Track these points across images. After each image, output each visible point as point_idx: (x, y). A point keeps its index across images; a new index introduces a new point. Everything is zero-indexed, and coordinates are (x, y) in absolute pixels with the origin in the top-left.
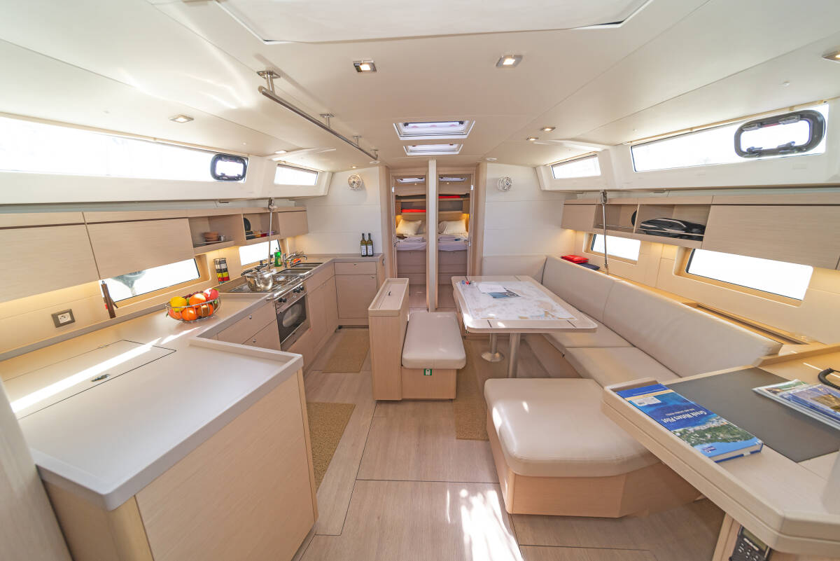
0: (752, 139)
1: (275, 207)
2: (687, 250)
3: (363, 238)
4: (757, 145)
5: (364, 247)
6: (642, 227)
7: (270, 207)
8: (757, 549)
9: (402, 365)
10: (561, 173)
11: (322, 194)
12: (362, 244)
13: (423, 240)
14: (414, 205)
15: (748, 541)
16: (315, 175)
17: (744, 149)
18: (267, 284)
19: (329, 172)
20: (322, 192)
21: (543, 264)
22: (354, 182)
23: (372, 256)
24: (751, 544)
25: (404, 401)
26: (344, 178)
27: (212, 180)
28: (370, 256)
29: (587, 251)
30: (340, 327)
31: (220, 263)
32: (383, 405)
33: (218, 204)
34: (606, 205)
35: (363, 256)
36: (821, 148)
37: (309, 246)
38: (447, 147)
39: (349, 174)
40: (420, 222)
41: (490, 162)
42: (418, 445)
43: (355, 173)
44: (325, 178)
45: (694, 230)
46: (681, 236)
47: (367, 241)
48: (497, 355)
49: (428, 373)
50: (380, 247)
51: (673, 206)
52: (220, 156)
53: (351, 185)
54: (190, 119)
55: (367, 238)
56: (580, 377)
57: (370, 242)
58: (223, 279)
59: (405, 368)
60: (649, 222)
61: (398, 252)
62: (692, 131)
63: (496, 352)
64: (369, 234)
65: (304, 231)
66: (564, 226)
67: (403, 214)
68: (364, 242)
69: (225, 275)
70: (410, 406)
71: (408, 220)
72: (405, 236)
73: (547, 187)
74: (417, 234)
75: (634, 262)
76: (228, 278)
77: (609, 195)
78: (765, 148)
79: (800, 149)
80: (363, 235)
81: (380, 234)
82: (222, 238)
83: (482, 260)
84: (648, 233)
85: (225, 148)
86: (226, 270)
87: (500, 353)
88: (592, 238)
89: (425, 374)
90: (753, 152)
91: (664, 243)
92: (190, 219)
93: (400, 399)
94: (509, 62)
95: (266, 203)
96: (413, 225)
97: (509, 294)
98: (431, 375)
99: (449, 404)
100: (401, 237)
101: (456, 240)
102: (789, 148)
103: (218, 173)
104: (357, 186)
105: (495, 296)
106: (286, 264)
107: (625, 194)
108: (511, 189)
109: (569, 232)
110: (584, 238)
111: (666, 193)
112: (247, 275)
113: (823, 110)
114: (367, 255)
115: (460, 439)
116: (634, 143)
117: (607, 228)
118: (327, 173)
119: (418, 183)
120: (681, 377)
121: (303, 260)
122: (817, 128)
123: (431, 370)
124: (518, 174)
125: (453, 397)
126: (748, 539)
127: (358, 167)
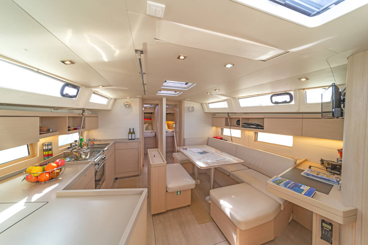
0: (275, 99)
1: (86, 114)
2: (256, 133)
3: (130, 131)
4: (277, 101)
5: (130, 135)
6: (242, 125)
7: (83, 113)
8: (328, 230)
9: (167, 191)
10: (211, 106)
11: (109, 109)
14: (146, 117)
15: (325, 228)
16: (107, 100)
17: (274, 101)
18: (86, 156)
19: (114, 99)
20: (109, 108)
21: (207, 140)
22: (127, 104)
23: (134, 139)
24: (326, 229)
25: (167, 211)
26: (121, 102)
27: (60, 96)
28: (133, 139)
29: (221, 135)
30: (116, 179)
31: (48, 145)
32: (156, 217)
33: (52, 110)
34: (230, 118)
35: (129, 139)
36: (293, 103)
37: (97, 135)
38: (173, 92)
39: (125, 100)
41: (187, 100)
42: (183, 233)
43: (128, 100)
44: (112, 101)
45: (259, 126)
46: (256, 128)
47: (132, 132)
48: (199, 181)
49: (179, 193)
50: (138, 135)
51: (249, 118)
52: (67, 85)
53: (125, 105)
54: (72, 63)
56: (238, 183)
57: (134, 133)
58: (49, 156)
59: (169, 192)
60: (244, 124)
62: (258, 95)
63: (198, 180)
64: (133, 129)
65: (96, 127)
66: (213, 126)
68: (130, 133)
69: (50, 152)
70: (170, 214)
73: (207, 111)
75: (240, 138)
76: (51, 155)
77: (230, 114)
78: (279, 101)
79: (288, 102)
80: (130, 129)
81: (139, 129)
82: (51, 130)
83: (184, 139)
84: (244, 127)
85: (73, 81)
86: (51, 150)
87: (200, 180)
88: (222, 130)
89: (177, 194)
90: (276, 103)
91: (249, 130)
92: (41, 117)
93: (165, 211)
94: (229, 66)
95: (81, 111)
97: (204, 153)
98: (180, 194)
99: (188, 208)
102: (285, 102)
103: (65, 93)
104: (128, 106)
105: (201, 153)
106: (88, 145)
107: (234, 114)
108: (194, 111)
109: (214, 128)
110: (220, 130)
111: (248, 114)
112: (74, 150)
113: (292, 93)
115: (201, 224)
116: (240, 98)
117: (231, 126)
118: (113, 99)
119: (150, 107)
120: (271, 178)
121: (95, 143)
122: (291, 97)
123: (180, 191)
124: (196, 106)
125: (190, 204)
126: (325, 227)
127: (129, 98)
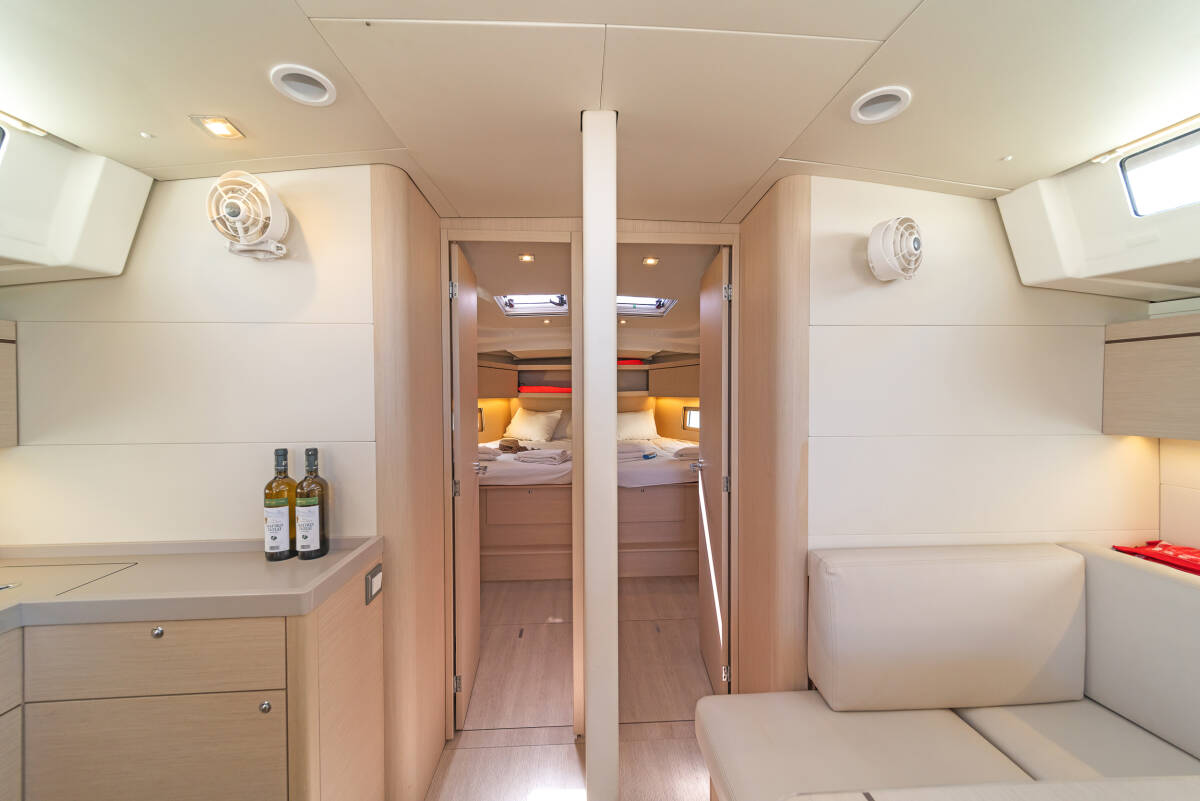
3: (282, 472)
5: (280, 514)
12: (272, 497)
13: (565, 458)
14: (548, 378)
22: (235, 211)
23: (318, 552)
28: (306, 554)
35: (270, 556)
40: (557, 414)
47: (298, 485)
55: (297, 472)
57: (312, 490)
61: (484, 489)
64: (313, 452)
67: (522, 395)
71: (533, 409)
72: (521, 444)
74: (552, 439)
80: (281, 455)
81: (371, 450)
96: (542, 419)
100: (511, 447)
101: (646, 457)
114: (292, 552)
